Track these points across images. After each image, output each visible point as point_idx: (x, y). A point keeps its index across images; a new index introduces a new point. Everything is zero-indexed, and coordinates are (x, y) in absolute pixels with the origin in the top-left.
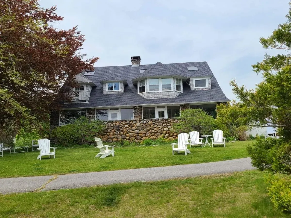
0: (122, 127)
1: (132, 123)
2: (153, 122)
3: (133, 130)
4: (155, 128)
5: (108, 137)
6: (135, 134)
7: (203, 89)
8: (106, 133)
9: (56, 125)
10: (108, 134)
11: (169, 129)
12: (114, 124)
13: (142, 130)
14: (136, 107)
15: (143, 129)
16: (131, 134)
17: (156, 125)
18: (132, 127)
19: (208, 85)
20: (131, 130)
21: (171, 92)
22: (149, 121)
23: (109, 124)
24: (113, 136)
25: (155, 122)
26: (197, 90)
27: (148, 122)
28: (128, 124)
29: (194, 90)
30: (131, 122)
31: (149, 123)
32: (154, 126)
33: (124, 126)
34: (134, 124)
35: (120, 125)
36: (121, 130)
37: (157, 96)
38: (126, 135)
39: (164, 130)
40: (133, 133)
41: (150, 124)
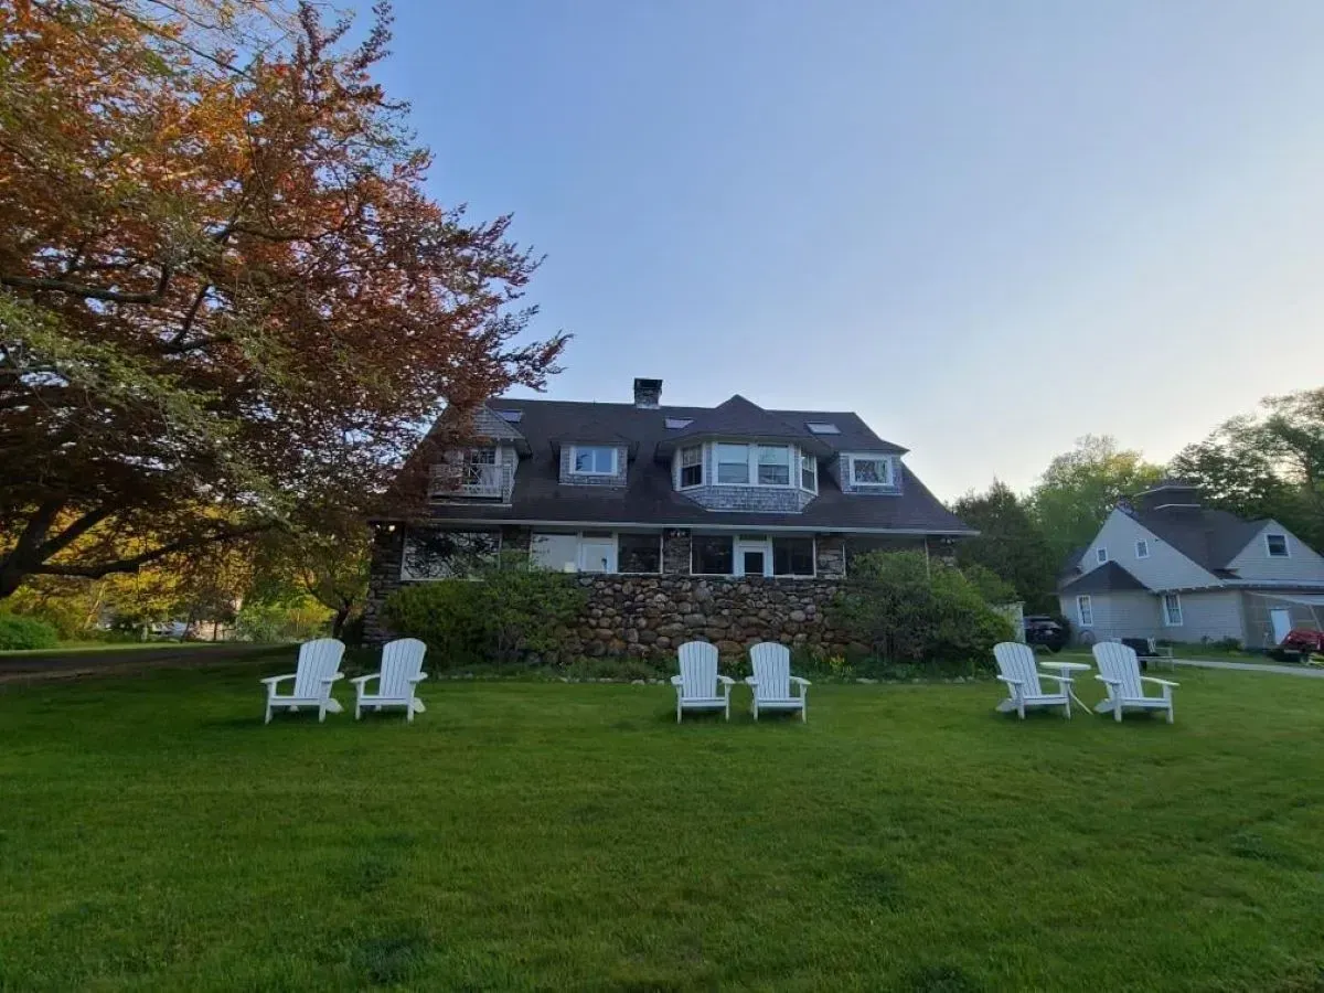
0: (645, 599)
1: (680, 588)
2: (756, 589)
3: (683, 614)
5: (592, 634)
7: (877, 488)
8: (587, 617)
9: (390, 576)
10: (593, 622)
11: (809, 617)
12: (617, 586)
13: (714, 613)
14: (673, 534)
15: (718, 610)
16: (676, 626)
17: (765, 600)
18: (679, 602)
19: (894, 478)
20: (677, 611)
21: (786, 489)
22: (739, 584)
23: (597, 585)
24: (610, 632)
26: (859, 490)
27: (735, 586)
28: (667, 589)
30: (678, 585)
31: (742, 592)
32: (760, 604)
33: (652, 597)
36: (641, 609)
37: (742, 500)
38: (659, 629)
39: (790, 620)
41: (745, 594)
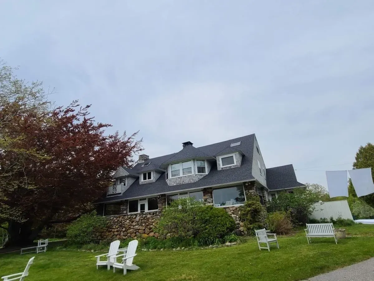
0: (124, 222)
1: (133, 217)
3: (134, 226)
4: (153, 222)
6: (135, 230)
7: (230, 167)
10: (113, 230)
13: (141, 225)
14: (158, 197)
17: (154, 219)
18: (132, 222)
19: (237, 161)
20: (132, 225)
21: (192, 176)
25: (153, 216)
26: (224, 169)
28: (129, 218)
29: (221, 169)
33: (126, 221)
34: (134, 219)
35: (123, 220)
36: (124, 225)
37: (179, 182)
38: (128, 231)
40: (133, 229)
